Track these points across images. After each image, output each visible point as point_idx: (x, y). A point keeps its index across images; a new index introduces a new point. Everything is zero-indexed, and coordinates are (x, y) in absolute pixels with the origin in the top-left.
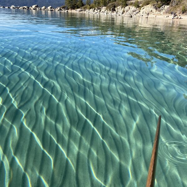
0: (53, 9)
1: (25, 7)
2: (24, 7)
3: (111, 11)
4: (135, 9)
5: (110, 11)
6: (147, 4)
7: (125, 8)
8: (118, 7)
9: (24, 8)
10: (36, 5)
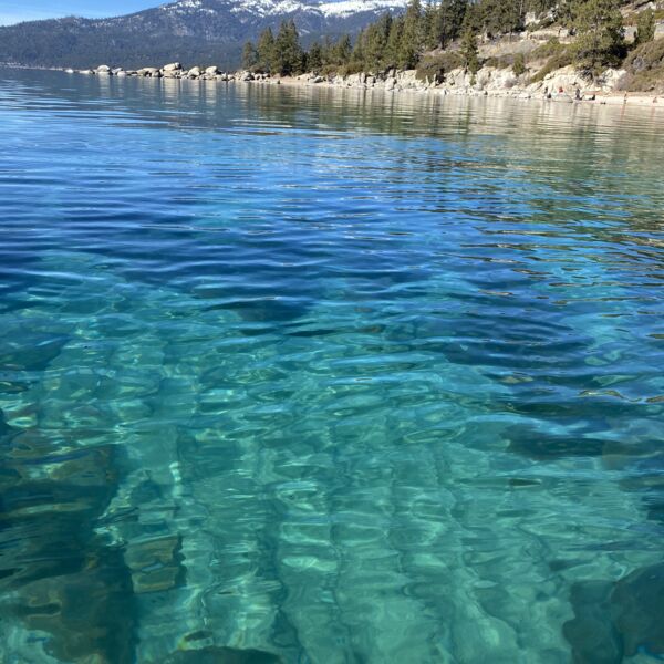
0: (229, 76)
1: (150, 70)
2: (146, 69)
3: (434, 83)
4: (513, 76)
5: (431, 82)
6: (560, 67)
7: (475, 73)
8: (455, 72)
9: (147, 73)
10: (177, 64)
